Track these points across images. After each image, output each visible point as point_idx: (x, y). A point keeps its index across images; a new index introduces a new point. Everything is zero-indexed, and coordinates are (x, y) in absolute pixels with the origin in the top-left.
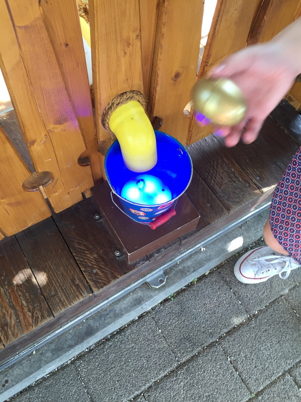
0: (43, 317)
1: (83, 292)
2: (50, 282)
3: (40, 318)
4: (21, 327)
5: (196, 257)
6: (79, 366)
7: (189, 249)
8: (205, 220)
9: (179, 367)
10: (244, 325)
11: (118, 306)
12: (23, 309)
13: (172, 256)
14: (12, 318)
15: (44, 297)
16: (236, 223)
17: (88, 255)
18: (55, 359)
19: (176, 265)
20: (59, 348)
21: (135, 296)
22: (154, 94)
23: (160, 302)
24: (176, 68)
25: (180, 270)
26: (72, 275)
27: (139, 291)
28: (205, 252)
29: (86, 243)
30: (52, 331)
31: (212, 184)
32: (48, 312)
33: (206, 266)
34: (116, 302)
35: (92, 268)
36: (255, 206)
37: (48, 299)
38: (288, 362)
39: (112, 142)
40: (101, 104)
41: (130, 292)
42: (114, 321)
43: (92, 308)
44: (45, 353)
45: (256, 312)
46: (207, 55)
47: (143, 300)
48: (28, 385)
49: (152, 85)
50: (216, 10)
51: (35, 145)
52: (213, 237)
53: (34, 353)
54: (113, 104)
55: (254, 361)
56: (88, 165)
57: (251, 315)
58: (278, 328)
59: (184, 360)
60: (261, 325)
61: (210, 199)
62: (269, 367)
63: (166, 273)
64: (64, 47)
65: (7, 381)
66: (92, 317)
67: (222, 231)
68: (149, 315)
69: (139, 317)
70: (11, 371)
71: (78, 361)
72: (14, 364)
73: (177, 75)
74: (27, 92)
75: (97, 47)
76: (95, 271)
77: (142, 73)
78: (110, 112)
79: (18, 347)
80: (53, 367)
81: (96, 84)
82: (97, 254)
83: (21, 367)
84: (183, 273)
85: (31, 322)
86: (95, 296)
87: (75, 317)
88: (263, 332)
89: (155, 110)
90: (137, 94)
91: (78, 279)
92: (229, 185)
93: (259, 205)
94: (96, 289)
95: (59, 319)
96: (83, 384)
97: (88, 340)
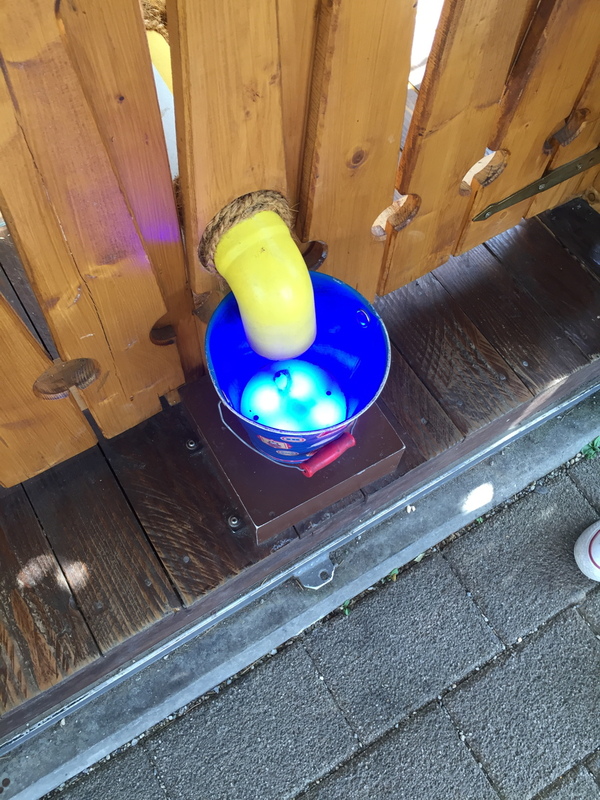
0: (79, 655)
1: (163, 604)
2: (93, 582)
3: (73, 657)
4: (35, 677)
5: (397, 526)
6: (155, 751)
7: (382, 510)
8: (415, 453)
9: (361, 754)
10: (494, 666)
11: (236, 626)
12: (37, 638)
13: (346, 525)
14: (16, 658)
15: (82, 613)
16: (479, 455)
17: (173, 526)
18: (106, 736)
19: (355, 542)
20: (113, 715)
21: (271, 605)
22: (310, 196)
23: (321, 617)
24: (356, 144)
25: (363, 552)
26: (140, 568)
27: (278, 596)
28: (415, 514)
29: (168, 500)
30: (99, 680)
31: (429, 378)
32: (89, 644)
33: (417, 543)
34: (231, 618)
35: (182, 553)
36: (519, 420)
37: (89, 618)
38: (584, 743)
39: (222, 296)
40: (196, 221)
41: (260, 599)
42: (228, 657)
43: (182, 632)
44: (85, 724)
45: (520, 640)
46: (423, 114)
47: (287, 615)
48: (50, 789)
49: (306, 178)
50: (441, 18)
51: (58, 306)
52: (431, 484)
53: (63, 723)
54: (222, 219)
55: (514, 741)
56: (171, 342)
57: (509, 644)
58: (565, 673)
59: (371, 738)
60: (529, 665)
61: (426, 407)
62: (544, 753)
63: (334, 558)
64: (115, 104)
65: (6, 782)
66: (182, 650)
67: (451, 473)
68: (300, 646)
69: (279, 650)
70: (14, 760)
71: (153, 740)
72: (21, 747)
73: (359, 157)
74: (36, 200)
75: (186, 104)
76: (186, 559)
77: (283, 155)
78: (216, 236)
79: (29, 715)
80: (102, 752)
81: (187, 179)
82: (191, 523)
83: (37, 753)
84: (370, 558)
85: (54, 665)
86: (188, 611)
87: (147, 651)
88: (533, 681)
89: (311, 230)
90: (274, 198)
91: (152, 576)
92: (465, 379)
93: (526, 418)
94: (190, 597)
95: (114, 656)
96: (163, 787)
97: (173, 698)
